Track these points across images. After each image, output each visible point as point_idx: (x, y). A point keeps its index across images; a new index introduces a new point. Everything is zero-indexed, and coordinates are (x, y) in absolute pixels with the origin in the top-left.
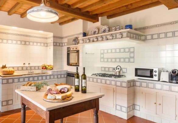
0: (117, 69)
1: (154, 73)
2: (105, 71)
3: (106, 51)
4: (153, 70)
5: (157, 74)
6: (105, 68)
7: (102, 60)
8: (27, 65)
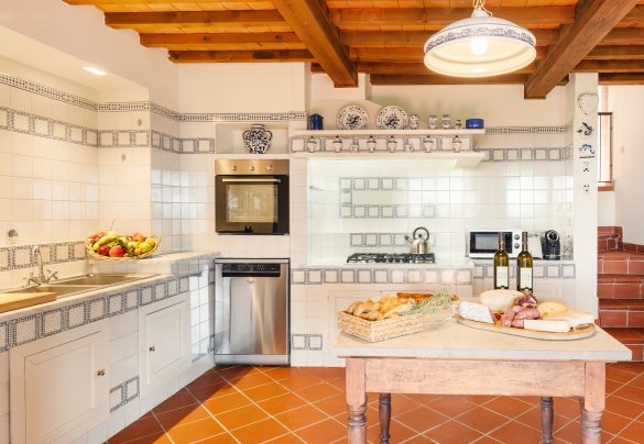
0: (417, 236)
1: (514, 242)
2: (364, 244)
3: (359, 184)
4: (511, 233)
5: (520, 242)
6: (364, 236)
7: (347, 211)
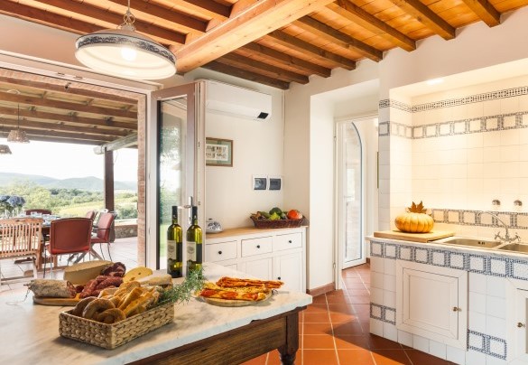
8: (508, 206)
